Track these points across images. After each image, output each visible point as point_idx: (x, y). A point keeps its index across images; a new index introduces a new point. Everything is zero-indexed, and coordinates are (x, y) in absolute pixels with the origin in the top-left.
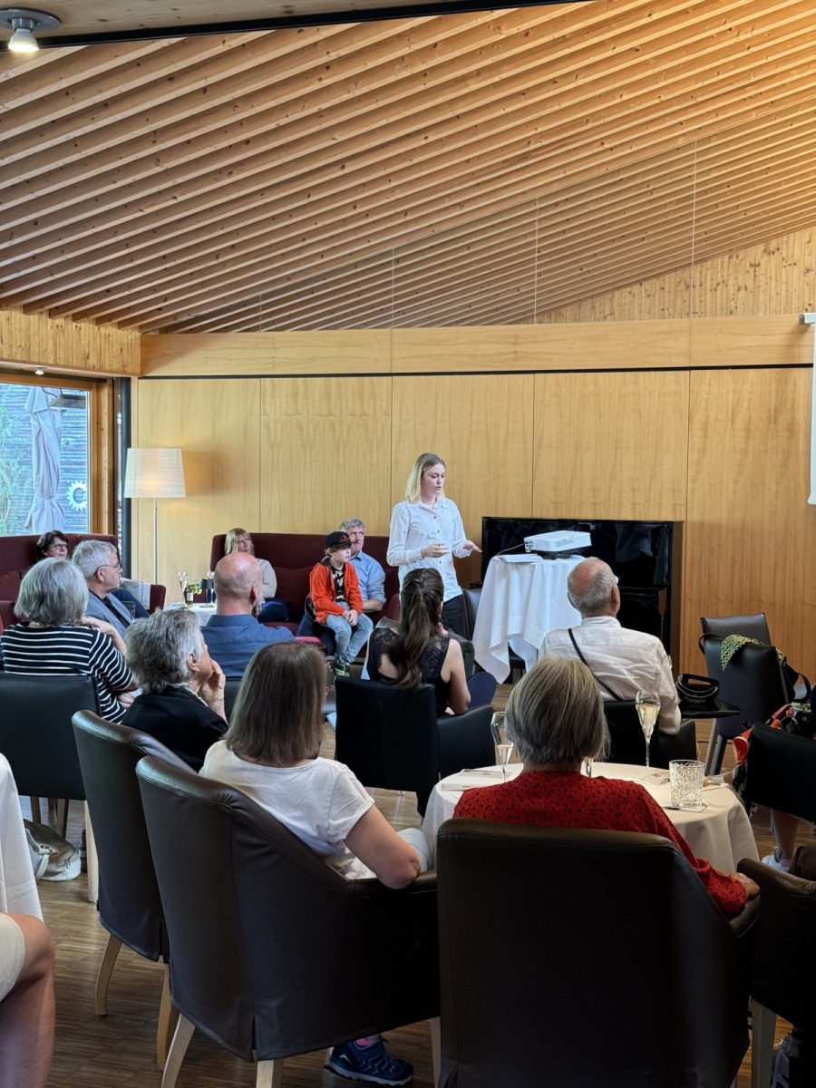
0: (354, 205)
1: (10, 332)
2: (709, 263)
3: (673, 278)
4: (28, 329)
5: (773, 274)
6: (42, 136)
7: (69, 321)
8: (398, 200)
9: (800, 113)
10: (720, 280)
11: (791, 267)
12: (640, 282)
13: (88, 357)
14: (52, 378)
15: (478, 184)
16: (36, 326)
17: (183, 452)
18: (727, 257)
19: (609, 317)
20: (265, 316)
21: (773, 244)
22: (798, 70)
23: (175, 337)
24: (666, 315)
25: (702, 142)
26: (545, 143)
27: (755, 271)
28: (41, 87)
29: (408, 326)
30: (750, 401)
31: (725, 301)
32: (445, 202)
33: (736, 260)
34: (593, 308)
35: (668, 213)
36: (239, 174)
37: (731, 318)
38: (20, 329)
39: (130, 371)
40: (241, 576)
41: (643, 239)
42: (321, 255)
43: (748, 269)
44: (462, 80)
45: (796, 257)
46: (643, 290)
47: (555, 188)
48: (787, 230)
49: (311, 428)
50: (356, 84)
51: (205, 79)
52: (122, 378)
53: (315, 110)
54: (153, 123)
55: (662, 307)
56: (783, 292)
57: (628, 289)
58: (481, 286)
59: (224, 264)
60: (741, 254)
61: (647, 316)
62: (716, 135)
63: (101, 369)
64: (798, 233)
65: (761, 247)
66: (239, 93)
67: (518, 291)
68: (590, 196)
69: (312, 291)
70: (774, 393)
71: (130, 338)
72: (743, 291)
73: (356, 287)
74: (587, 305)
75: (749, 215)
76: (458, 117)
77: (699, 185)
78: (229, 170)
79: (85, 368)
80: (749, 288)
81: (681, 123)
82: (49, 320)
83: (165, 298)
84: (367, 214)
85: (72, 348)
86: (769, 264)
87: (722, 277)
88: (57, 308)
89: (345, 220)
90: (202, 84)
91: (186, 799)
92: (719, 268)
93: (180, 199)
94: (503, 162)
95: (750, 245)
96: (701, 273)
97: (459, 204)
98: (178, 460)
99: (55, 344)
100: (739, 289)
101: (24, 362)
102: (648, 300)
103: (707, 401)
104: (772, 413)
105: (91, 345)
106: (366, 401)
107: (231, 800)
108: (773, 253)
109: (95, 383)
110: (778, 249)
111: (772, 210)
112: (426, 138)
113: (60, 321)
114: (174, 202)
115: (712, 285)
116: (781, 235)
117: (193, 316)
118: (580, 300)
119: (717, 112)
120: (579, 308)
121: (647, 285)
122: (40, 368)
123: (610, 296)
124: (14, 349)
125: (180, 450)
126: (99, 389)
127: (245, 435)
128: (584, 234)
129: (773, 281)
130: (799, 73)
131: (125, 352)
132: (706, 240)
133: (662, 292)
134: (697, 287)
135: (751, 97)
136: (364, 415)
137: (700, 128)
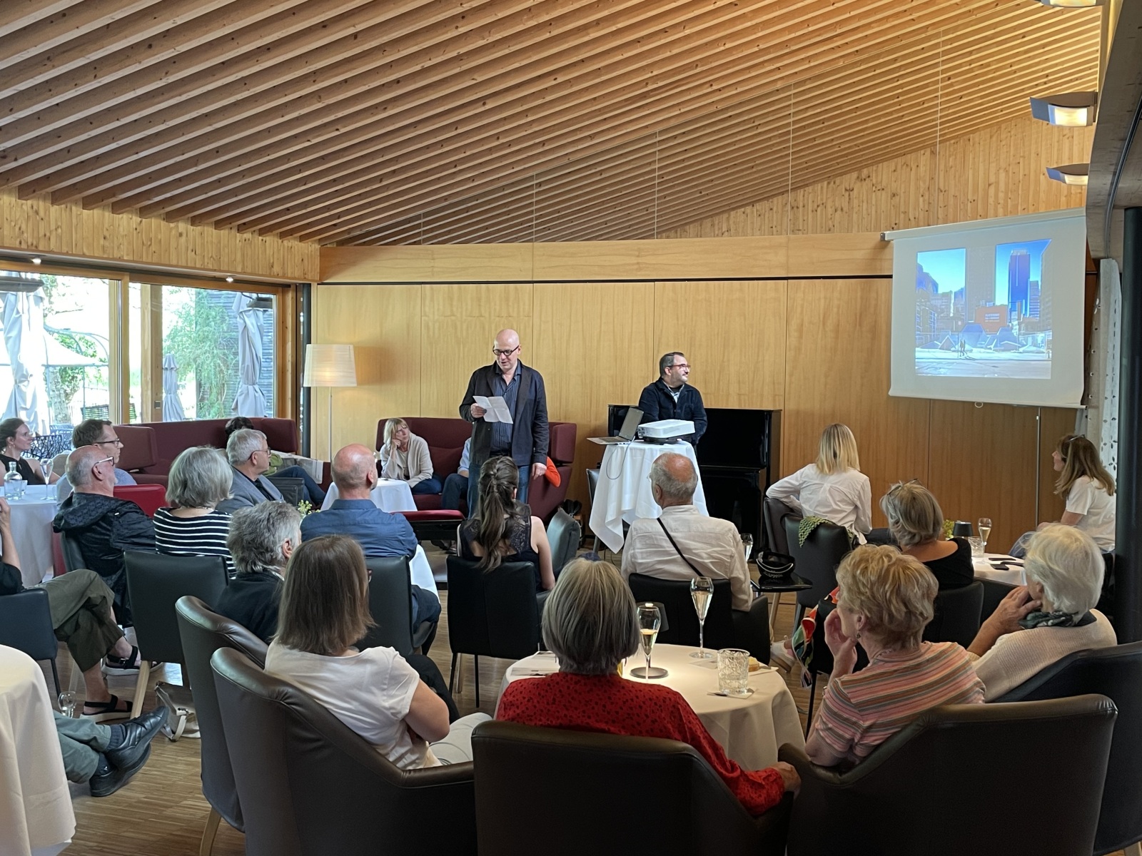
0: (497, 136)
1: (203, 244)
2: (811, 188)
3: (780, 201)
4: (220, 242)
5: (865, 198)
6: (214, 75)
7: (256, 235)
8: (535, 132)
9: (881, 60)
10: (819, 203)
11: (880, 192)
12: (753, 204)
13: (272, 267)
14: (242, 284)
15: (605, 119)
16: (226, 239)
17: (355, 348)
18: (826, 183)
19: (726, 233)
20: (425, 232)
21: (865, 172)
22: (878, 24)
23: (350, 247)
24: (775, 233)
25: (797, 84)
26: (661, 84)
27: (849, 195)
28: (207, 32)
29: (554, 240)
30: (838, 307)
31: (824, 220)
32: (576, 135)
33: (834, 186)
34: (713, 225)
35: (773, 145)
36: (392, 109)
37: (829, 235)
38: (212, 242)
39: (310, 278)
41: (753, 167)
42: (473, 179)
43: (844, 193)
44: (585, 28)
45: (884, 184)
46: (755, 210)
47: (673, 123)
48: (876, 161)
49: (465, 327)
50: (490, 32)
51: (354, 26)
52: (303, 284)
53: (454, 54)
54: (312, 64)
55: (771, 226)
56: (873, 213)
57: (743, 209)
58: (615, 206)
59: (387, 187)
60: (838, 180)
61: (759, 232)
62: (810, 79)
63: (284, 277)
64: (885, 163)
65: (855, 175)
66: (385, 39)
67: (647, 210)
68: (704, 130)
69: (467, 210)
70: (859, 300)
71: (310, 250)
72: (839, 212)
73: (505, 207)
74: (708, 223)
75: (842, 147)
76: (583, 61)
77: (795, 122)
78: (384, 105)
79: (270, 276)
80: (845, 209)
81: (779, 68)
82: (238, 234)
83: (339, 216)
84: (509, 144)
85: (258, 258)
86: (861, 189)
87: (822, 199)
88: (244, 224)
89: (490, 149)
90: (351, 31)
92: (819, 192)
93: (343, 130)
94: (626, 100)
95: (845, 173)
96: (804, 196)
97: (590, 136)
98: (350, 354)
99: (243, 255)
100: (836, 211)
101: (215, 270)
102: (759, 218)
103: (802, 307)
104: (858, 317)
105: (275, 256)
106: (510, 304)
107: (286, 696)
108: (865, 180)
109: (281, 288)
110: (869, 177)
111: (862, 144)
112: (555, 79)
113: (247, 235)
114: (337, 133)
115: (813, 206)
116: (872, 164)
117: (364, 231)
118: (701, 219)
119: (809, 59)
120: (701, 225)
121: (758, 206)
122: (230, 276)
123: (725, 216)
124: (206, 260)
125: (352, 347)
126: (284, 293)
127: (408, 334)
128: (701, 162)
129: (865, 204)
130: (879, 26)
131: (306, 261)
132: (807, 168)
133: (771, 211)
134: (801, 209)
135: (839, 47)
136: (510, 316)
137: (796, 73)
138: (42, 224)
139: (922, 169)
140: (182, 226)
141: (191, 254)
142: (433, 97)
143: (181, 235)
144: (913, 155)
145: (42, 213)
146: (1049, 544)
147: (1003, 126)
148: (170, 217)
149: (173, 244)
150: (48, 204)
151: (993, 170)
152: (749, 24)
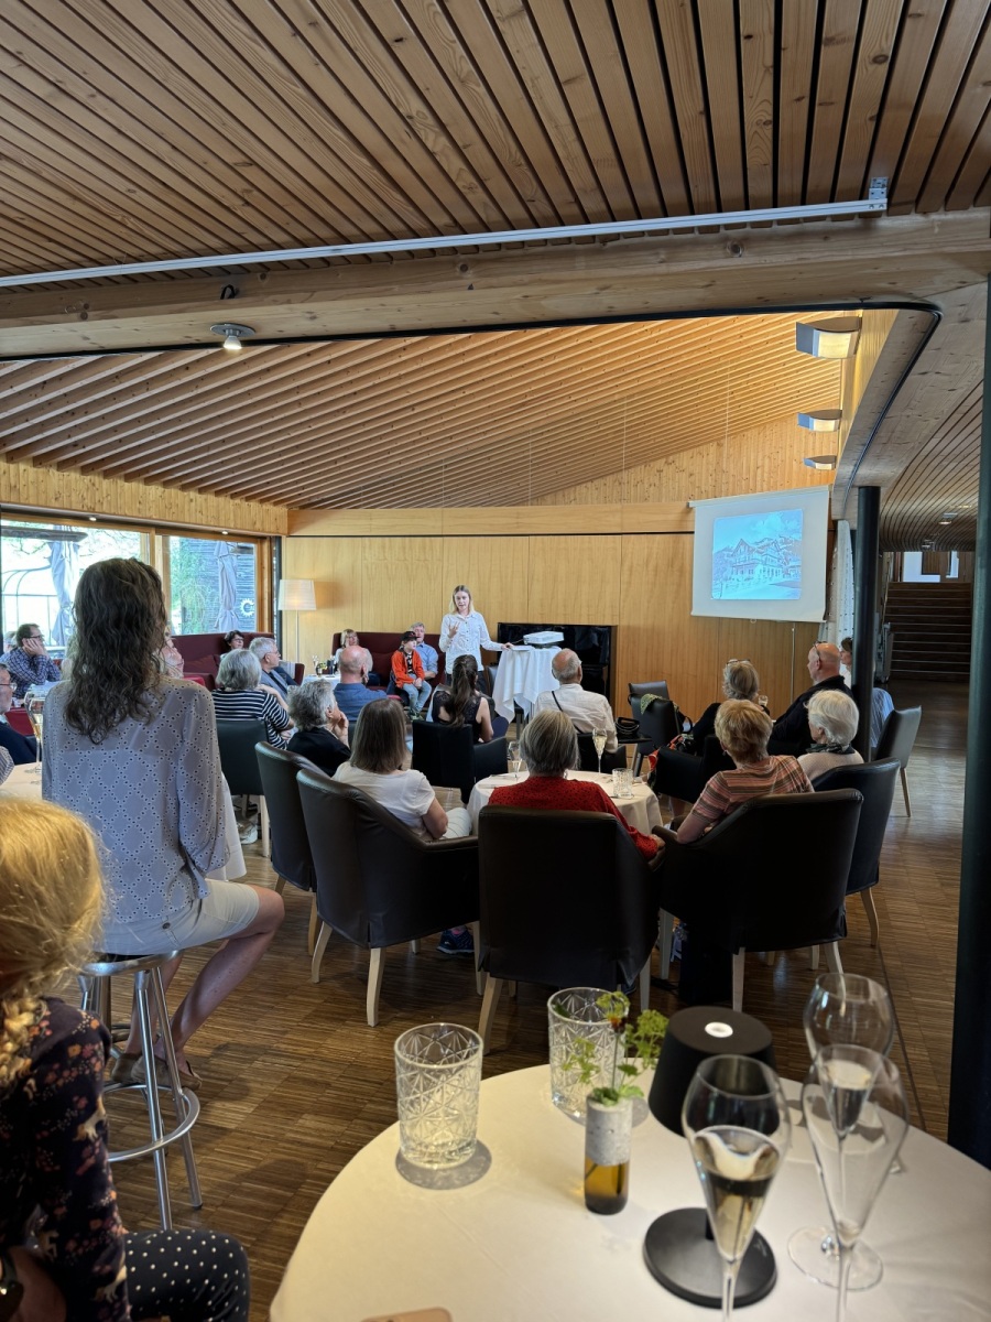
0: (420, 432)
1: (207, 507)
2: (633, 470)
3: (611, 478)
4: (218, 506)
5: (671, 476)
6: (229, 389)
7: (243, 501)
10: (639, 480)
11: (681, 472)
12: (592, 481)
13: (256, 524)
14: (233, 536)
15: (495, 421)
16: (223, 504)
17: (314, 582)
18: (643, 466)
19: (573, 501)
20: (364, 499)
21: (671, 458)
23: (308, 511)
24: (608, 501)
25: (629, 397)
26: (536, 396)
27: (660, 475)
28: (228, 359)
29: (452, 506)
30: (657, 553)
31: (642, 493)
33: (649, 468)
34: (564, 496)
35: (609, 439)
36: (350, 413)
37: (646, 503)
38: (213, 506)
39: (281, 532)
40: (356, 660)
41: (594, 455)
42: (400, 462)
43: (656, 473)
44: (486, 358)
45: (684, 467)
46: (593, 485)
47: (542, 424)
48: (680, 450)
49: (394, 568)
50: (422, 360)
51: (330, 355)
52: (276, 537)
53: (396, 375)
54: (298, 381)
55: (605, 496)
56: (677, 487)
57: (585, 485)
58: (496, 482)
59: (340, 467)
60: (652, 464)
61: (596, 502)
62: (638, 393)
63: (263, 531)
64: (685, 452)
65: (664, 460)
66: (350, 364)
67: (520, 485)
68: (563, 428)
69: (393, 484)
70: (671, 549)
71: (281, 512)
72: (653, 486)
73: (422, 482)
74: (560, 494)
75: (656, 441)
76: (484, 380)
77: (627, 423)
78: (343, 410)
79: (253, 530)
80: (656, 484)
81: (617, 386)
82: (231, 501)
83: (303, 488)
84: (428, 438)
85: (245, 518)
86: (668, 471)
87: (641, 478)
88: (236, 493)
89: (414, 441)
90: (328, 358)
91: (328, 794)
92: (639, 473)
93: (313, 427)
94: (511, 408)
95: (657, 459)
96: (628, 475)
97: (483, 432)
98: (311, 587)
99: (235, 516)
100: (650, 485)
101: (215, 526)
102: (596, 491)
103: (632, 553)
104: (670, 561)
105: (257, 516)
106: (426, 552)
108: (671, 464)
109: (260, 539)
110: (674, 462)
112: (464, 393)
113: (237, 501)
115: (634, 482)
116: (676, 453)
117: (319, 499)
118: (556, 491)
119: (638, 379)
120: (555, 496)
121: (596, 482)
122: (226, 530)
123: (574, 489)
124: (209, 518)
125: (312, 581)
126: (262, 543)
127: (353, 572)
128: (559, 451)
129: (671, 480)
130: (687, 357)
131: (278, 520)
132: (631, 456)
133: (605, 486)
134: (626, 484)
136: (426, 560)
138: (97, 493)
139: (711, 456)
140: (193, 494)
141: (199, 515)
142: (379, 404)
143: (191, 500)
144: (705, 447)
145: (97, 486)
146: (825, 702)
147: (768, 426)
148: (184, 488)
149: (186, 507)
150: (101, 479)
151: (760, 457)
152: (599, 355)
